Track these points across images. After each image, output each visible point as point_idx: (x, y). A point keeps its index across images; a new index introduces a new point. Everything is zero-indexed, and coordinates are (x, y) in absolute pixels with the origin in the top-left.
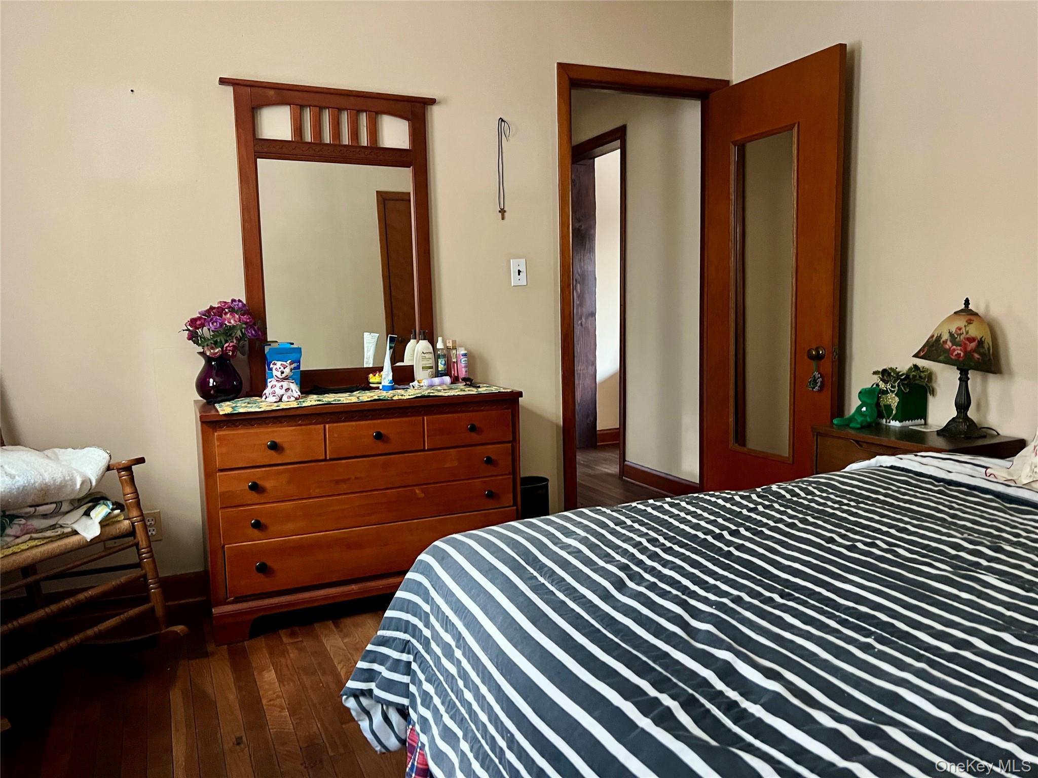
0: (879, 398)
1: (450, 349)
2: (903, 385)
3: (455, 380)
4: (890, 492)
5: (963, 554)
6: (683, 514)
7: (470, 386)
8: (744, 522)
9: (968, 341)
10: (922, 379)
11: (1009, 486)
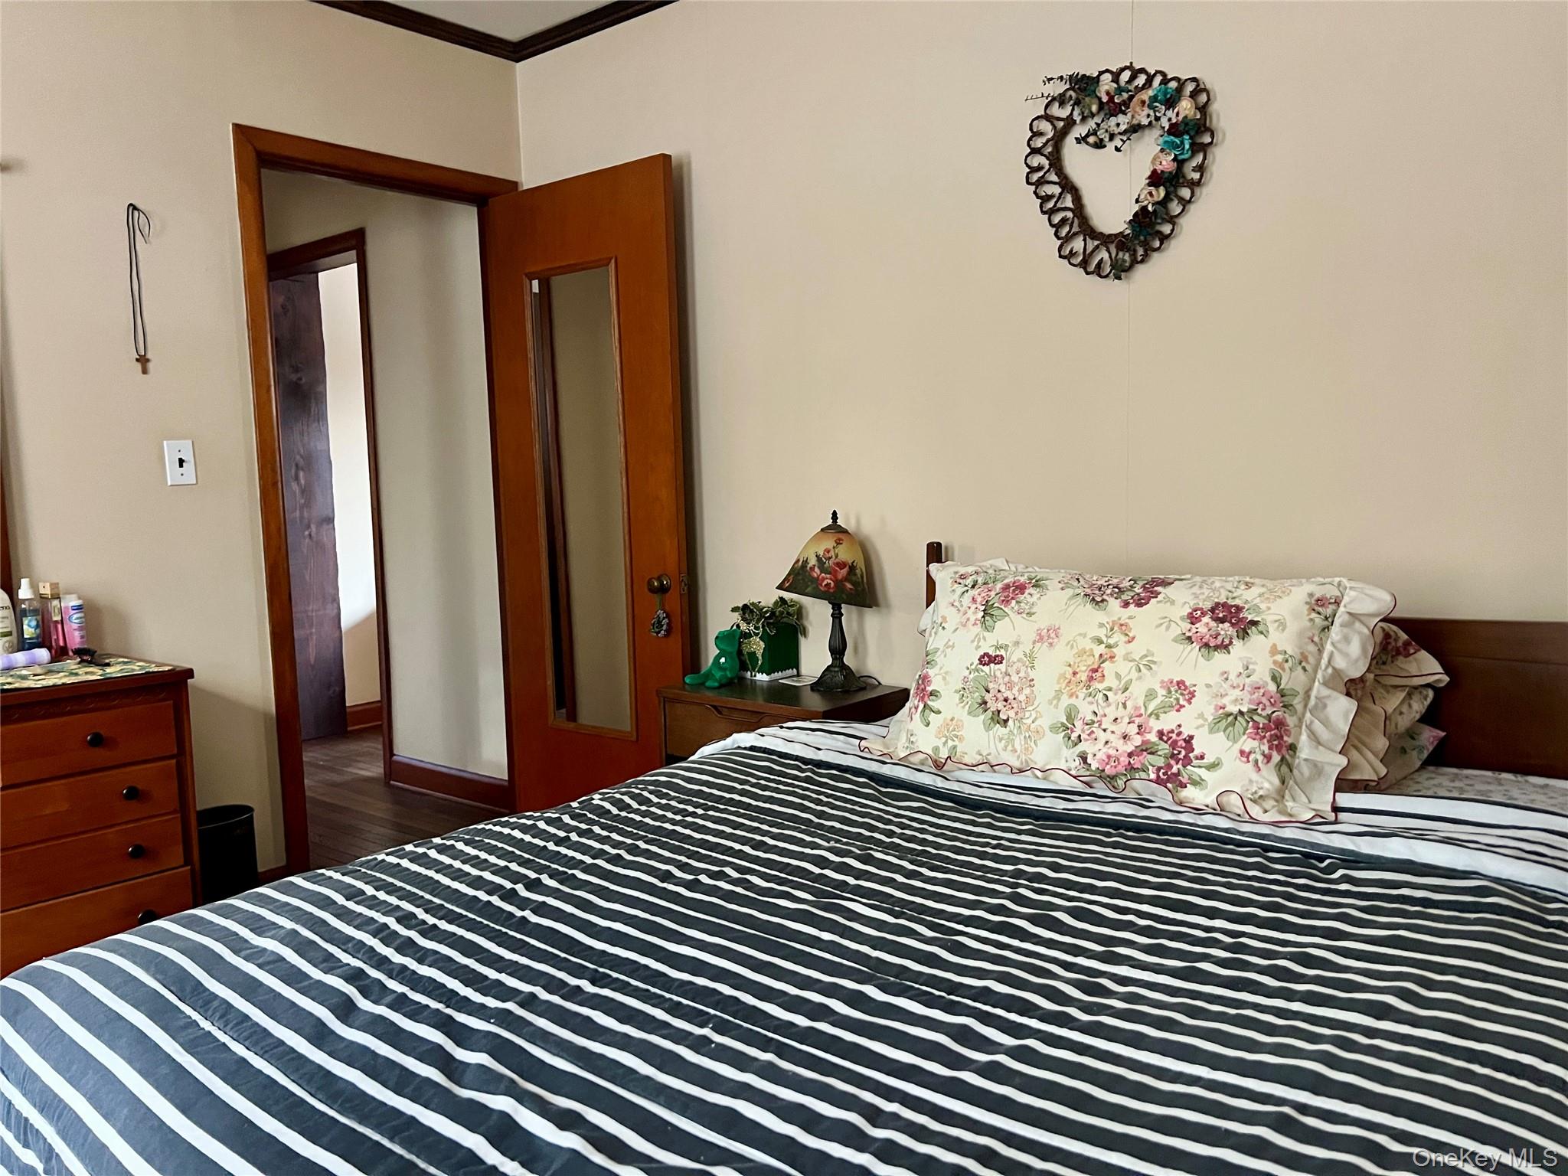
0: (740, 643)
1: (47, 598)
2: (768, 624)
3: (60, 654)
4: (747, 787)
5: (827, 872)
6: (457, 864)
7: (90, 663)
8: (548, 864)
9: (839, 567)
10: (791, 615)
11: (884, 763)
